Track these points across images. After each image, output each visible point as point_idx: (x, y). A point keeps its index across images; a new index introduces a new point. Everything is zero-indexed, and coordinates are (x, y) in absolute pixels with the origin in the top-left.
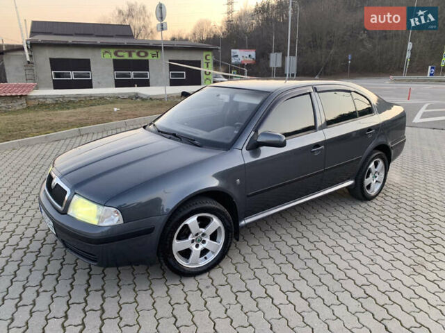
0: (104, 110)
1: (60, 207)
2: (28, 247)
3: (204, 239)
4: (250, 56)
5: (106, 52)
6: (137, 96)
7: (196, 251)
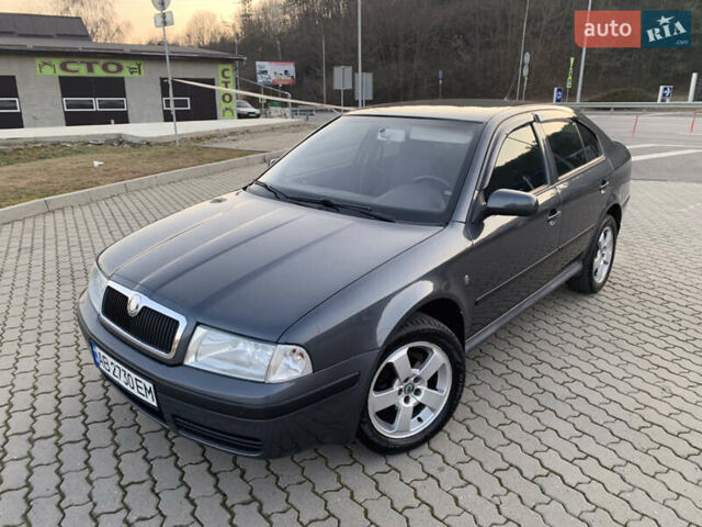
0: (75, 166)
1: (162, 354)
2: (57, 433)
3: (418, 386)
4: (286, 72)
5: (45, 63)
6: (120, 141)
7: (406, 408)
